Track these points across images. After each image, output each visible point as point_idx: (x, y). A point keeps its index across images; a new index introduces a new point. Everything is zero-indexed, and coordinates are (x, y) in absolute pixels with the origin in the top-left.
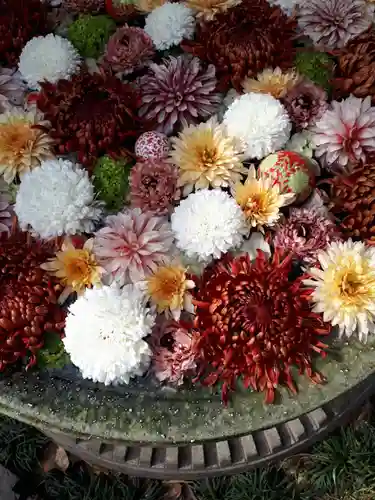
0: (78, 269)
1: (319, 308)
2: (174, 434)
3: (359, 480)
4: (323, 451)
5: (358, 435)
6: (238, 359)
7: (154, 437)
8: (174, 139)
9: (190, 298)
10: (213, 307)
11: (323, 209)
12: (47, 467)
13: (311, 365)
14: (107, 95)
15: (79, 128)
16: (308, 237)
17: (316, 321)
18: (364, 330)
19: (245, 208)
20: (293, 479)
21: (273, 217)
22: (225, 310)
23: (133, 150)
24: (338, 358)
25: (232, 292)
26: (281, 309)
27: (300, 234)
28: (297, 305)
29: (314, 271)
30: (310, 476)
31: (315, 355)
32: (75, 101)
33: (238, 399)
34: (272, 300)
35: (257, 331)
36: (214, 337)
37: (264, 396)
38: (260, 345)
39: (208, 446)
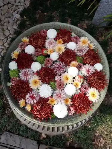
0: (52, 102)
1: (90, 99)
2: (74, 122)
3: (100, 124)
4: (93, 120)
5: (98, 116)
6: (80, 110)
7: (71, 124)
8: (61, 76)
9: (71, 102)
10: (75, 103)
11: (86, 84)
12: (42, 138)
13: (90, 108)
14: (49, 72)
15: (46, 78)
16: (85, 89)
17: (89, 101)
18: (96, 101)
19: (75, 86)
20: (88, 127)
21: (80, 87)
22: (77, 103)
23: (54, 79)
24: (94, 106)
25: (77, 100)
26: (84, 101)
27: (84, 89)
28: (87, 100)
29: (88, 94)
30: (91, 126)
31: (90, 106)
32: (44, 74)
33: (82, 115)
34: (83, 100)
35: (82, 105)
36: (76, 107)
37: (85, 114)
38: (83, 107)
39: (81, 122)
